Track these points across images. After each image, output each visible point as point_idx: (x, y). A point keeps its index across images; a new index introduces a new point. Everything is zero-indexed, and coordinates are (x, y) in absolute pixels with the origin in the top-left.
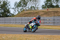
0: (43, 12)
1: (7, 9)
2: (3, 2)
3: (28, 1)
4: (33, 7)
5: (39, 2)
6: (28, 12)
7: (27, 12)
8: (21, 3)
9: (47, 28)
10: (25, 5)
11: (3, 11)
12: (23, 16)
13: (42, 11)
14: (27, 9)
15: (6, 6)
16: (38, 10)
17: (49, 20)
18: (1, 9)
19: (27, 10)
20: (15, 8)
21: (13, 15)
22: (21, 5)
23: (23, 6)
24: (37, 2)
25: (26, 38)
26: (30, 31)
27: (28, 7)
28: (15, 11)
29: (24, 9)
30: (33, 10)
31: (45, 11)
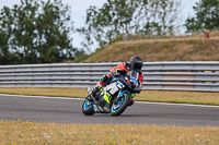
0: (191, 42)
1: (58, 33)
2: (45, 9)
3: (137, 6)
4: (155, 25)
5: (174, 8)
6: (136, 42)
7: (132, 43)
8: (111, 13)
9: (205, 101)
10: (124, 20)
11: (44, 40)
12: (117, 59)
13: (188, 39)
14: (133, 31)
15: (55, 23)
16: (172, 35)
17: (214, 71)
18: (36, 32)
19: (130, 37)
20: (87, 28)
21: (81, 56)
22: (110, 19)
23: (116, 21)
24: (167, 8)
25: (129, 137)
26: (105, 112)
27: (137, 27)
28: (89, 39)
29: (121, 32)
30: (154, 37)
31: (198, 39)
